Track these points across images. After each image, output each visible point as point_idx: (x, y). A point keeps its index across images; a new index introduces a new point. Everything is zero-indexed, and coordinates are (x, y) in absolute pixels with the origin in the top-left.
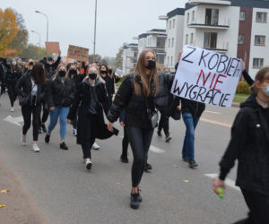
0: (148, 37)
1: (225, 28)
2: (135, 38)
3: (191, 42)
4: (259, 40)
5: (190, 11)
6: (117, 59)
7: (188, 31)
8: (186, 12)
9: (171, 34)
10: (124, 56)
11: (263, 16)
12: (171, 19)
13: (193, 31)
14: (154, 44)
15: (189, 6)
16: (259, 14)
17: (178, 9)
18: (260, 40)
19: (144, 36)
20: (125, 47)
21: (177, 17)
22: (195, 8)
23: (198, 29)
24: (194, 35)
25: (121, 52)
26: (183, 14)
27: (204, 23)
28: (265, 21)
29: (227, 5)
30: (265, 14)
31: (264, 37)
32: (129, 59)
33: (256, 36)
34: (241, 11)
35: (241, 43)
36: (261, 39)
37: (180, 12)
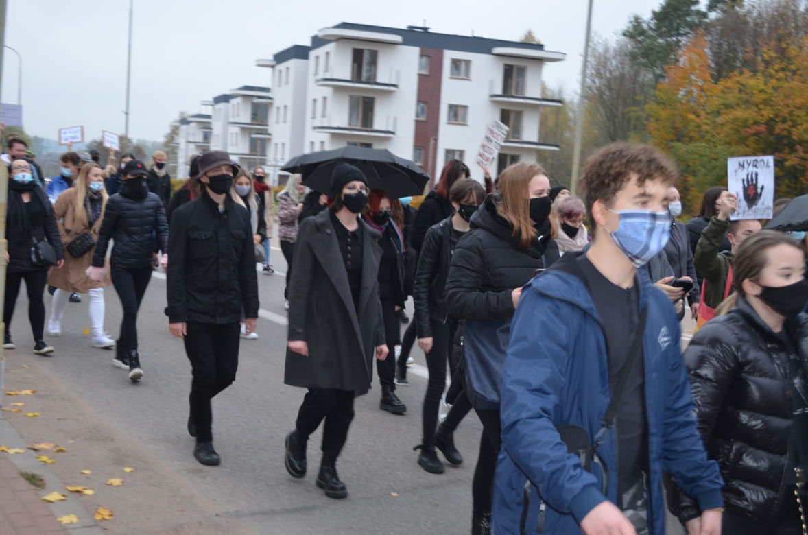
0: (234, 101)
1: (389, 90)
2: (205, 104)
3: (324, 116)
4: (456, 115)
5: (321, 51)
6: (166, 144)
7: (317, 92)
8: (312, 54)
9: (282, 97)
10: (181, 141)
11: (463, 66)
12: (282, 66)
13: (327, 92)
14: (245, 117)
15: (318, 42)
16: (456, 63)
17: (297, 47)
18: (458, 113)
19: (225, 98)
20: (184, 121)
21: (293, 63)
22: (330, 47)
23: (337, 88)
24: (329, 102)
25: (175, 131)
26: (306, 57)
27: (348, 76)
28: (467, 77)
29: (393, 44)
30: (468, 62)
31: (465, 107)
32: (192, 146)
33: (451, 107)
34: (422, 55)
35: (422, 118)
36: (460, 112)
37: (299, 52)
